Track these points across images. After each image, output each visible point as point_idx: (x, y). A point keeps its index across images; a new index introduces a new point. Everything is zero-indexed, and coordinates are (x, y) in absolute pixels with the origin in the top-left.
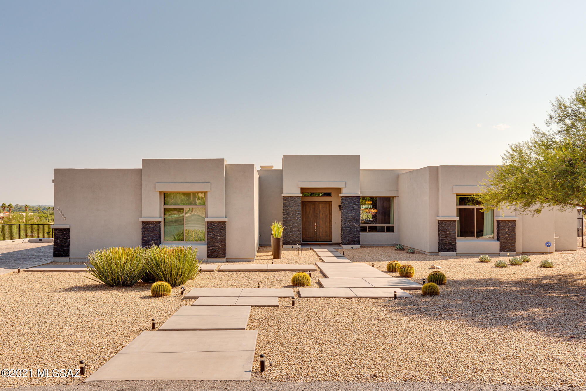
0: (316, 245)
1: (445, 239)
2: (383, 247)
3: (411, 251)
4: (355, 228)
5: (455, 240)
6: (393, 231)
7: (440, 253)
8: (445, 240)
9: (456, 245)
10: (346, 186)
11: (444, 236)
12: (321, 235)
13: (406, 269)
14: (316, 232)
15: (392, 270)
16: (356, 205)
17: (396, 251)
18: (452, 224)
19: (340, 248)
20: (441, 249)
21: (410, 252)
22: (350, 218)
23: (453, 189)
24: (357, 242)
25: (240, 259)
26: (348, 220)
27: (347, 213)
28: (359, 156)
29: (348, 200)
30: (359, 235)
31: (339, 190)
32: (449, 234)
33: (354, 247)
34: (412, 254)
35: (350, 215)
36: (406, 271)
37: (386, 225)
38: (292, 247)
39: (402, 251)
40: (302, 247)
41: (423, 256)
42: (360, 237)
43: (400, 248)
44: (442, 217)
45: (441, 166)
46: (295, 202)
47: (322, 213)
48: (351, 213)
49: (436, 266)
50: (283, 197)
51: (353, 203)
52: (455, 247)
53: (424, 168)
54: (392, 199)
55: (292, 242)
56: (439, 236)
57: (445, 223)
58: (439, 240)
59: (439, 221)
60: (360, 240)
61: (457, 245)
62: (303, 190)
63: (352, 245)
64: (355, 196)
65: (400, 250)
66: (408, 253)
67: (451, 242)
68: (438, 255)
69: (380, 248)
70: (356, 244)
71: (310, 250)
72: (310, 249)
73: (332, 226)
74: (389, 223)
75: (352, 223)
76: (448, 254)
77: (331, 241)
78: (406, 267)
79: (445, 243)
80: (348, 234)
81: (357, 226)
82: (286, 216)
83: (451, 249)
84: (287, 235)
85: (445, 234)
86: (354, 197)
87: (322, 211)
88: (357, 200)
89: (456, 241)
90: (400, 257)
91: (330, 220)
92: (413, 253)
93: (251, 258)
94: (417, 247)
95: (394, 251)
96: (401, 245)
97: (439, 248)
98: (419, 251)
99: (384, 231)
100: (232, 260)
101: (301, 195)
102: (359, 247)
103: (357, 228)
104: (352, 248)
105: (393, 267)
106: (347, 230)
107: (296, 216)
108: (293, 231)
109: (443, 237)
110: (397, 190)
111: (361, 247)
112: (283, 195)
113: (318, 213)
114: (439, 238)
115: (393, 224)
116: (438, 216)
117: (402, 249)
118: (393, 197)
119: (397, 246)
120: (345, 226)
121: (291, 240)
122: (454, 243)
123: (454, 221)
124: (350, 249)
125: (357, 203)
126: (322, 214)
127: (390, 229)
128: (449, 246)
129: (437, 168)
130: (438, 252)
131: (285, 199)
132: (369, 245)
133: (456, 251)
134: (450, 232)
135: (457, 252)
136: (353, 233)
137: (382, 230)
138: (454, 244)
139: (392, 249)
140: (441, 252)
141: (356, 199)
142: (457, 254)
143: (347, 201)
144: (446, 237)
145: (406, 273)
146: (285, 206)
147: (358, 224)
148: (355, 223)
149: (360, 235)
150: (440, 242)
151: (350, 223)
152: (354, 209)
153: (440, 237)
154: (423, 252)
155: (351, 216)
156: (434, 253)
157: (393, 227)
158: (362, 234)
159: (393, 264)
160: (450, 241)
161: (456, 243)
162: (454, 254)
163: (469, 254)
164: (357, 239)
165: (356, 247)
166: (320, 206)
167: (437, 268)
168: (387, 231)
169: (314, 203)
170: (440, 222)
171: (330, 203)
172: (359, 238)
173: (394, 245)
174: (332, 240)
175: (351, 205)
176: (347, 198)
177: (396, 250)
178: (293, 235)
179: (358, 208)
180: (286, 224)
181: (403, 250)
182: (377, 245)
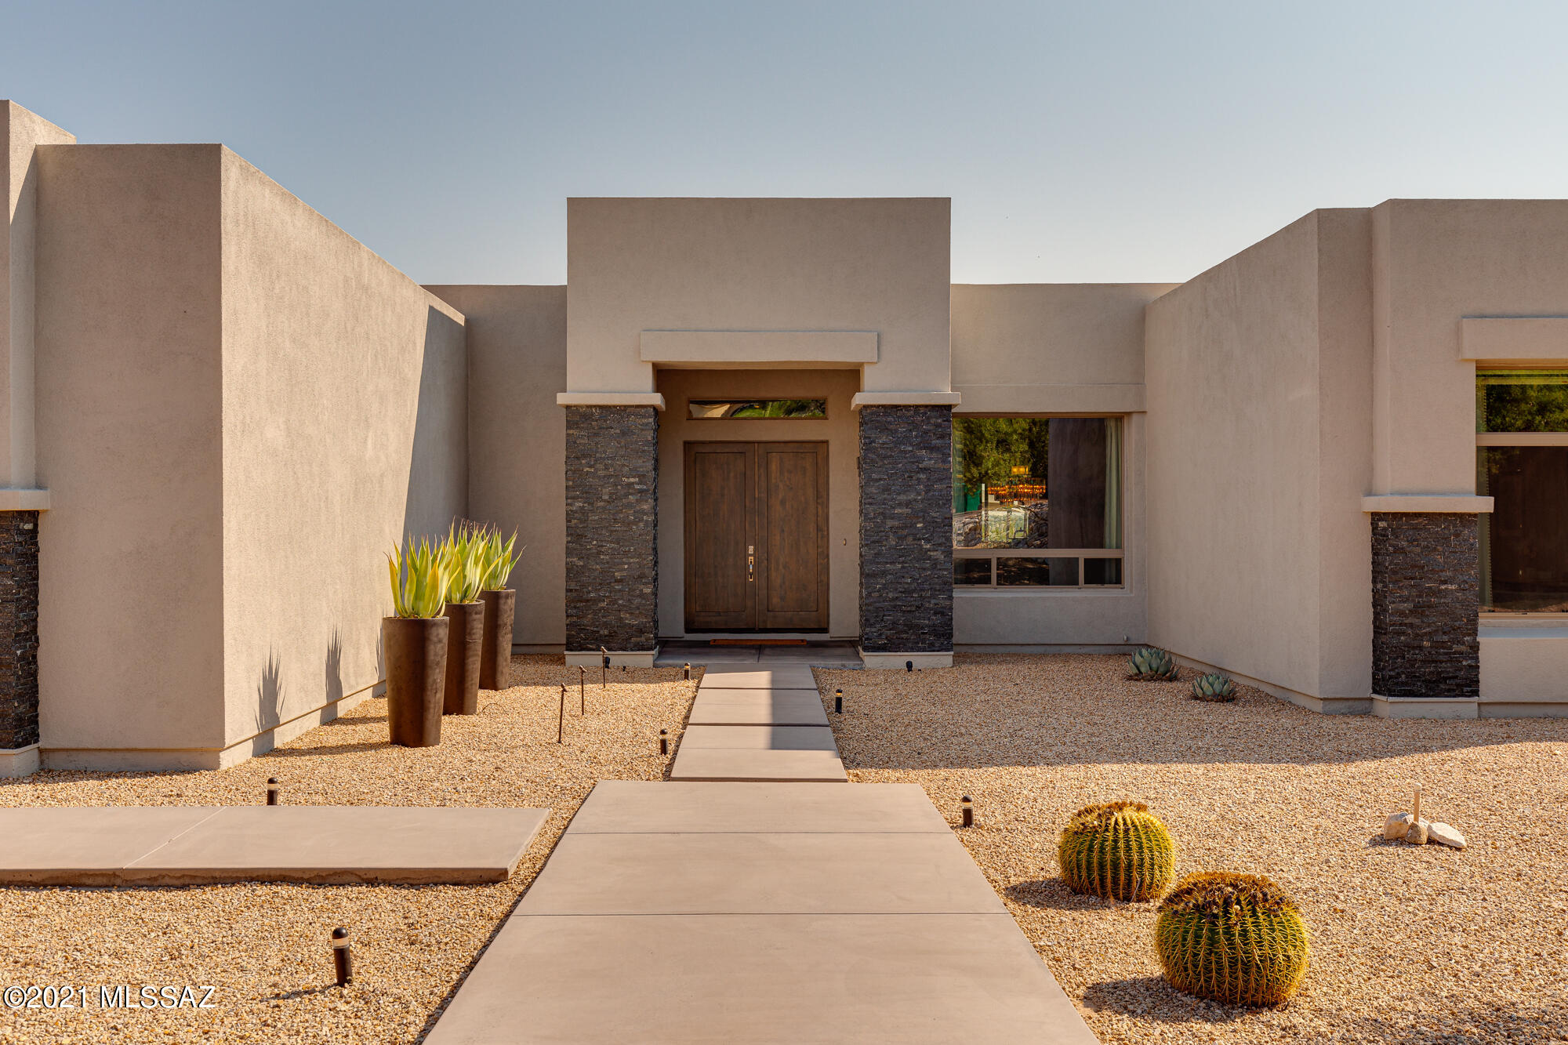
0: (742, 647)
1: (1416, 621)
2: (1066, 658)
3: (1217, 687)
4: (928, 563)
5: (1473, 622)
6: (1118, 580)
7: (1385, 704)
8: (1411, 625)
9: (1477, 659)
10: (878, 358)
11: (1410, 606)
12: (775, 600)
13: (1228, 931)
14: (753, 584)
15: (1102, 879)
16: (932, 449)
17: (1133, 682)
18: (1457, 535)
19: (850, 663)
20: (1391, 677)
21: (1209, 691)
22: (899, 517)
23: (1458, 331)
24: (938, 635)
25: (128, 755)
26: (890, 523)
27: (886, 489)
28: (947, 201)
29: (890, 423)
30: (948, 603)
31: (852, 376)
32: (1438, 593)
33: (920, 659)
34: (1222, 708)
35: (903, 497)
36: (1232, 945)
37: (1082, 554)
38: (607, 661)
39: (1168, 686)
40: (661, 662)
41: (1286, 721)
42: (951, 609)
43: (1154, 666)
44: (1398, 498)
45: (1394, 205)
46: (623, 434)
47: (780, 497)
48: (905, 492)
49: (1423, 824)
50: (568, 407)
51: (916, 441)
52: (1470, 666)
53: (1287, 229)
54: (1111, 426)
55: (610, 635)
56: (1378, 603)
57: (1415, 528)
58: (1379, 629)
59: (1376, 517)
60: (950, 625)
61: (1481, 654)
62: (665, 376)
63: (912, 650)
64: (926, 406)
65: (1151, 679)
66: (1196, 698)
67: (1446, 638)
68: (1366, 713)
69: (1054, 667)
70: (931, 648)
71: (686, 677)
72: (687, 672)
73: (828, 556)
74: (1101, 545)
75: (911, 538)
76: (1428, 707)
77: (825, 630)
78: (1227, 903)
79: (1414, 648)
80: (891, 595)
81: (938, 555)
82: (579, 504)
83: (1445, 679)
84: (588, 601)
85: (1414, 592)
86: (922, 410)
87: (781, 486)
88: (938, 426)
89: (1474, 632)
90: (1158, 730)
91: (818, 529)
92: (1227, 697)
93: (202, 751)
94: (1244, 665)
95: (1120, 687)
96: (1160, 653)
97: (1374, 675)
98: (1254, 685)
99: (1076, 583)
100: (82, 760)
101: (657, 399)
102: (945, 659)
103: (935, 564)
104: (909, 665)
105: (1108, 857)
106: (884, 573)
107: (629, 505)
108: (618, 581)
109: (1402, 614)
110: (1138, 379)
111: (959, 660)
112: (562, 399)
113: (764, 495)
114: (1376, 615)
115: (1119, 546)
116: (1370, 493)
117: (1165, 672)
118: (1120, 418)
119: (1138, 659)
120: (877, 555)
121: (606, 625)
122: (1463, 643)
123: (1464, 519)
124: (898, 672)
125: (936, 442)
126: (783, 502)
127: (1104, 573)
128: (1433, 661)
129: (1365, 218)
130: (1369, 693)
131: (578, 416)
132: (1001, 649)
133: (1476, 693)
134: (1445, 582)
135: (1483, 698)
136: (914, 591)
137: (1066, 576)
138: (1463, 648)
139: (1112, 672)
140: (1391, 699)
141: (933, 421)
142: (1482, 708)
143: (884, 429)
144: (1418, 610)
145: (1233, 962)
146: (575, 454)
147: (940, 545)
148: (928, 541)
149: (951, 598)
150: (1384, 638)
151: (902, 538)
152: (925, 470)
153: (1385, 611)
154: (1278, 694)
155: (908, 504)
156: (1347, 699)
157: (1118, 562)
158: (961, 594)
159: (1110, 835)
160: (1444, 633)
161: (1475, 647)
162: (1465, 706)
163: (1551, 711)
164: (937, 620)
165: (930, 659)
166: (774, 467)
167: (1431, 841)
168: (1089, 580)
169: (744, 448)
170: (1382, 524)
171: (818, 449)
172: (945, 613)
173: (1123, 650)
174: (828, 623)
175: (905, 452)
176: (886, 414)
177: (1130, 678)
178: (614, 602)
179: (939, 465)
180: (581, 545)
181: (1171, 679)
182: (1041, 649)
